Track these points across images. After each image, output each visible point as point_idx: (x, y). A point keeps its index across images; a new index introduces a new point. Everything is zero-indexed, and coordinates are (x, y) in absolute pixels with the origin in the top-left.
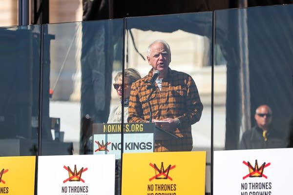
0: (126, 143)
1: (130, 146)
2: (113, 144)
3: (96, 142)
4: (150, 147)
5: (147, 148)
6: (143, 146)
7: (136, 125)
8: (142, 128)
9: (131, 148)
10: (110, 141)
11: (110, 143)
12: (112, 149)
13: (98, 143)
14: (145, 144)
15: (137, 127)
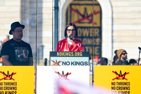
0: (72, 62)
1: (74, 63)
2: (63, 62)
3: (52, 61)
4: (86, 64)
5: (85, 65)
6: (82, 64)
7: (78, 53)
8: (82, 54)
9: (74, 64)
10: (61, 61)
11: (61, 62)
12: (63, 65)
13: (53, 61)
14: (83, 62)
15: (78, 54)
